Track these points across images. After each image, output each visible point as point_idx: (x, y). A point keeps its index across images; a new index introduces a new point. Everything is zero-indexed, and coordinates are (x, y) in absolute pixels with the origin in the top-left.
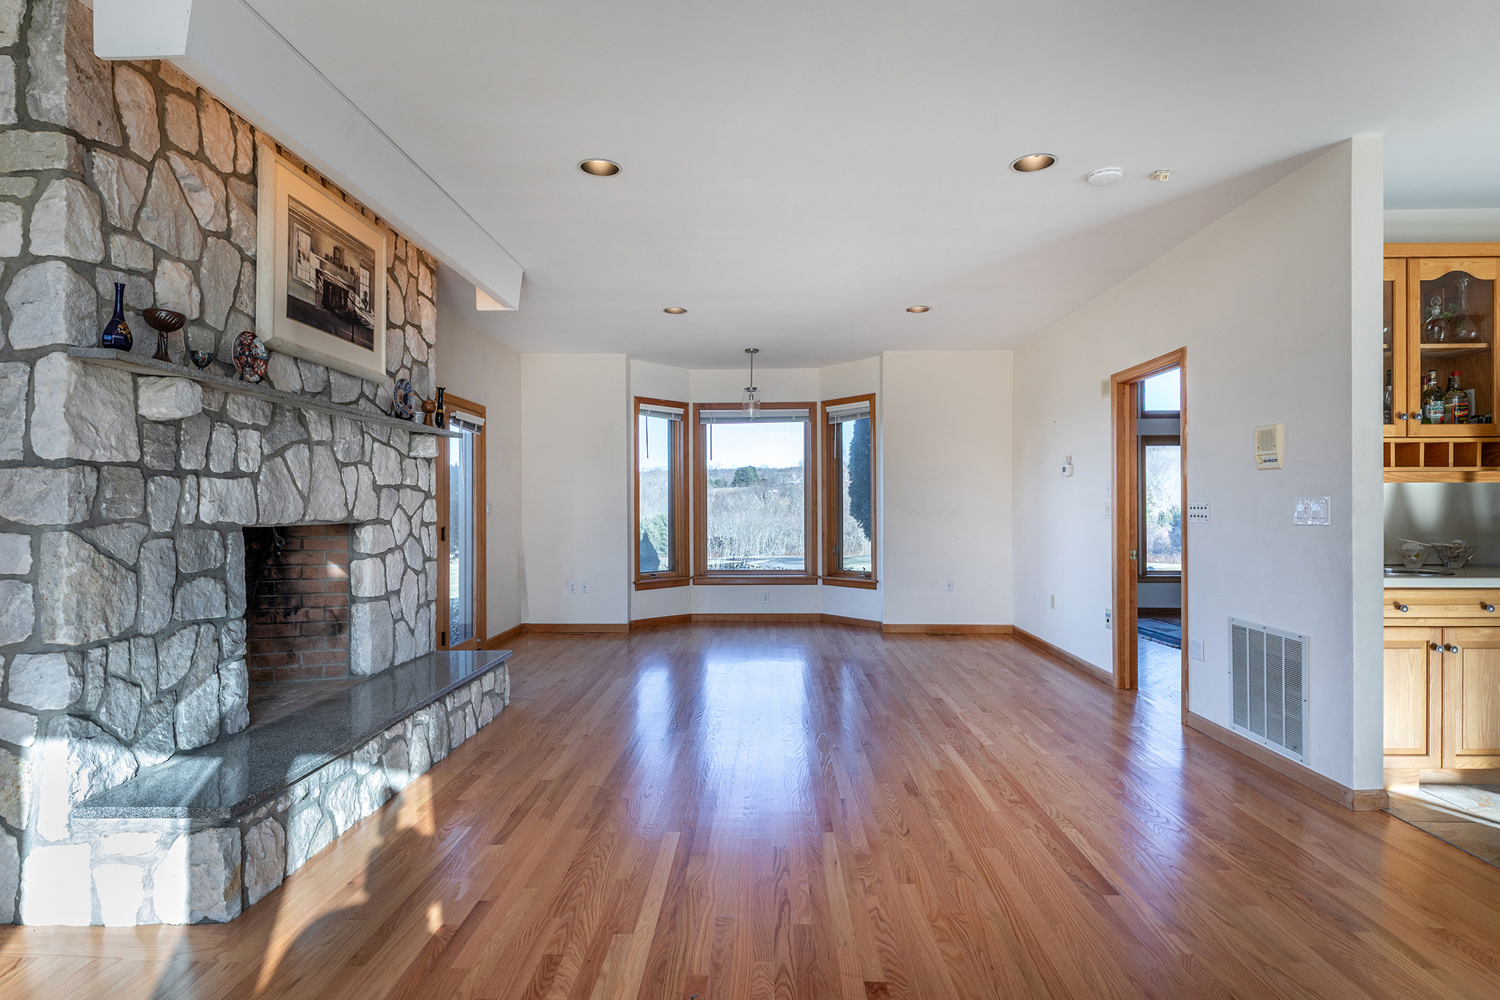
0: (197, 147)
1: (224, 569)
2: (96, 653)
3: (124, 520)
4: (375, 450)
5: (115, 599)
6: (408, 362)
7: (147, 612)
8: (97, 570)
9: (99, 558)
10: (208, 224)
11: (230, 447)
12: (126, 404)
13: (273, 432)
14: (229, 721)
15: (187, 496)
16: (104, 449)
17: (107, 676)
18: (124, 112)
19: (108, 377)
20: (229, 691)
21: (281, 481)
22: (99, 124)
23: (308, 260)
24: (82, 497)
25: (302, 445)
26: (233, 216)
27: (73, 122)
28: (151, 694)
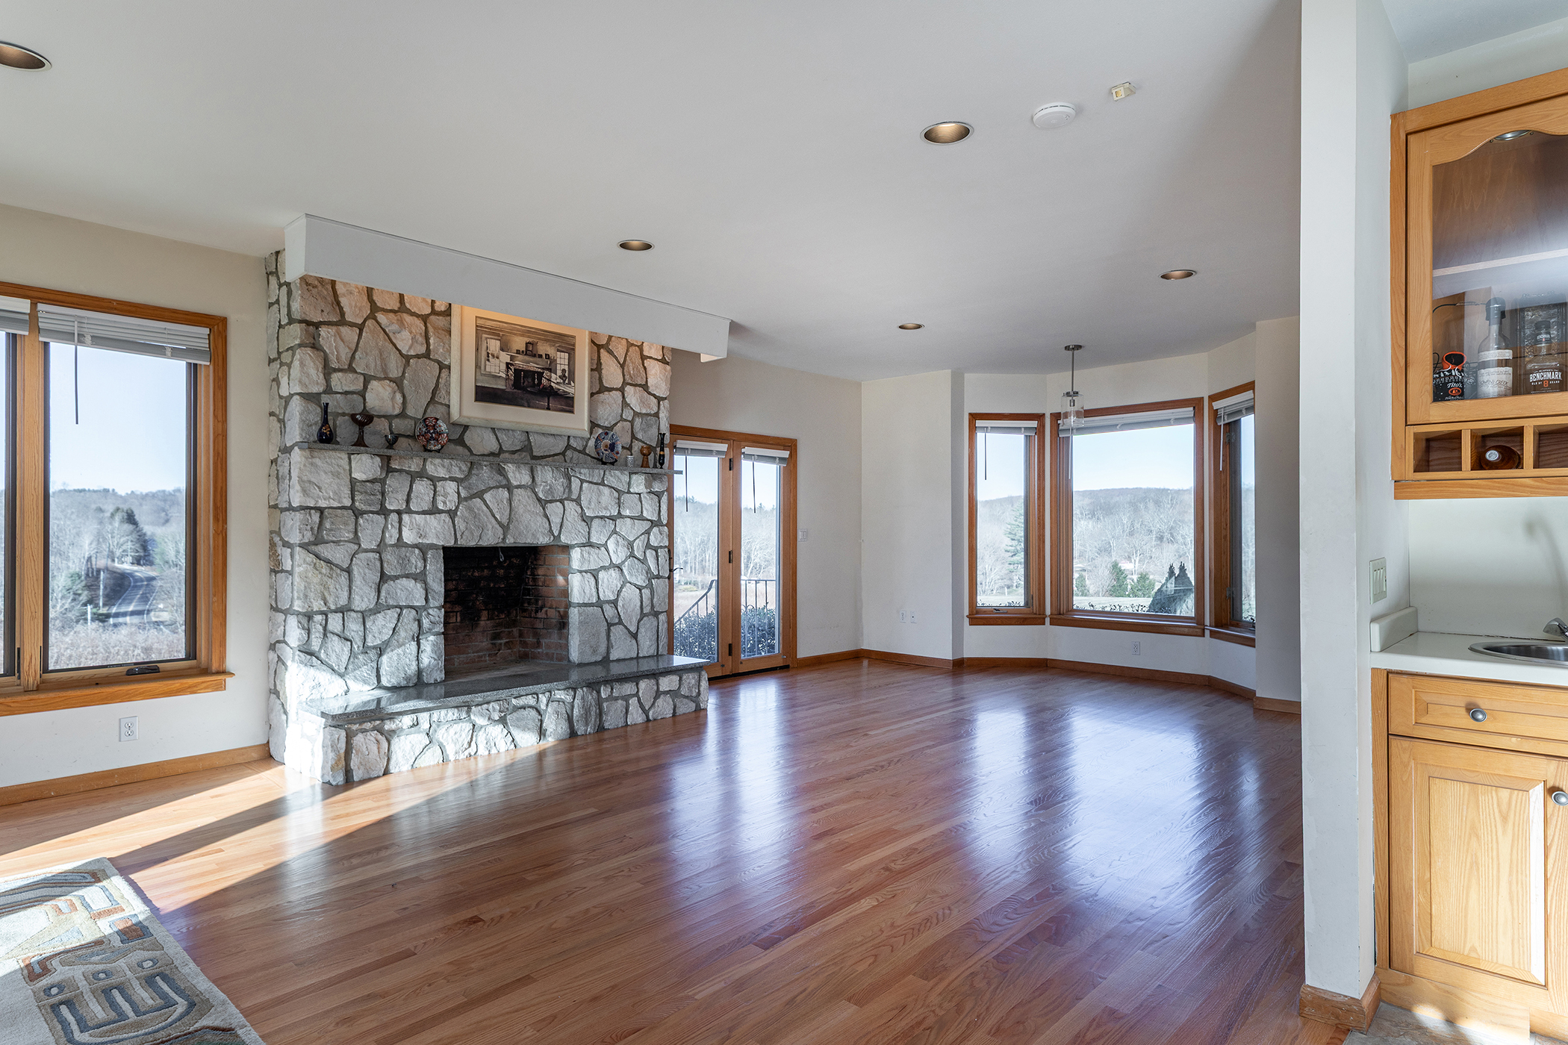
0: (398, 305)
1: (425, 574)
2: (319, 618)
3: (340, 541)
4: (584, 488)
5: (331, 587)
6: (628, 415)
7: (356, 597)
8: (317, 570)
9: (320, 563)
10: (408, 351)
11: (428, 494)
12: (342, 472)
13: (471, 481)
14: (425, 674)
15: (390, 526)
16: (325, 499)
17: (325, 631)
18: (341, 299)
19: (329, 458)
20: (426, 654)
21: (479, 514)
22: (322, 311)
23: (498, 358)
24: (309, 527)
25: (501, 489)
26: (431, 341)
27: (303, 316)
28: (358, 647)
